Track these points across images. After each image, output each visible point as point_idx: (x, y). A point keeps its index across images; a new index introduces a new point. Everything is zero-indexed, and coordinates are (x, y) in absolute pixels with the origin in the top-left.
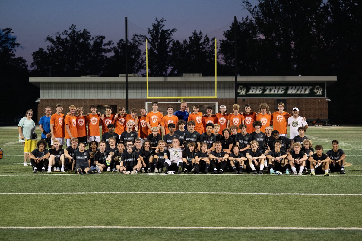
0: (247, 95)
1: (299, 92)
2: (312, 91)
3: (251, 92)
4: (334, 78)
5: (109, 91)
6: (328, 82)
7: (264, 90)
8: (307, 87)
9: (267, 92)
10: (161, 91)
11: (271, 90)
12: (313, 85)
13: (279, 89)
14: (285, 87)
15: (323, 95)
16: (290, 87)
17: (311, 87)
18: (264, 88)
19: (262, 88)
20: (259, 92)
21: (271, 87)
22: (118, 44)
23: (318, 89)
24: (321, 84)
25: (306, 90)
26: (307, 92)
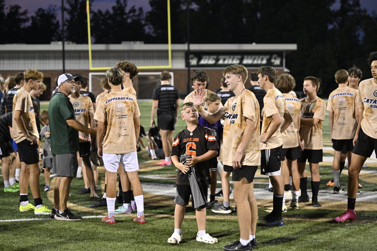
0: (198, 65)
1: (255, 62)
2: (269, 61)
3: (203, 62)
4: (293, 47)
5: (42, 61)
6: (287, 51)
7: (217, 60)
8: (264, 57)
9: (221, 62)
10: (102, 61)
11: (224, 60)
12: (270, 54)
13: (233, 59)
14: (239, 57)
15: (281, 65)
16: (246, 57)
17: (268, 57)
18: (218, 57)
19: (215, 57)
20: (212, 62)
21: (225, 57)
22: (36, 13)
23: (275, 59)
24: (279, 54)
25: (262, 60)
26: (264, 62)
